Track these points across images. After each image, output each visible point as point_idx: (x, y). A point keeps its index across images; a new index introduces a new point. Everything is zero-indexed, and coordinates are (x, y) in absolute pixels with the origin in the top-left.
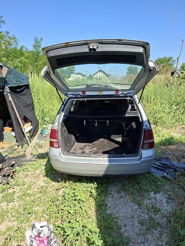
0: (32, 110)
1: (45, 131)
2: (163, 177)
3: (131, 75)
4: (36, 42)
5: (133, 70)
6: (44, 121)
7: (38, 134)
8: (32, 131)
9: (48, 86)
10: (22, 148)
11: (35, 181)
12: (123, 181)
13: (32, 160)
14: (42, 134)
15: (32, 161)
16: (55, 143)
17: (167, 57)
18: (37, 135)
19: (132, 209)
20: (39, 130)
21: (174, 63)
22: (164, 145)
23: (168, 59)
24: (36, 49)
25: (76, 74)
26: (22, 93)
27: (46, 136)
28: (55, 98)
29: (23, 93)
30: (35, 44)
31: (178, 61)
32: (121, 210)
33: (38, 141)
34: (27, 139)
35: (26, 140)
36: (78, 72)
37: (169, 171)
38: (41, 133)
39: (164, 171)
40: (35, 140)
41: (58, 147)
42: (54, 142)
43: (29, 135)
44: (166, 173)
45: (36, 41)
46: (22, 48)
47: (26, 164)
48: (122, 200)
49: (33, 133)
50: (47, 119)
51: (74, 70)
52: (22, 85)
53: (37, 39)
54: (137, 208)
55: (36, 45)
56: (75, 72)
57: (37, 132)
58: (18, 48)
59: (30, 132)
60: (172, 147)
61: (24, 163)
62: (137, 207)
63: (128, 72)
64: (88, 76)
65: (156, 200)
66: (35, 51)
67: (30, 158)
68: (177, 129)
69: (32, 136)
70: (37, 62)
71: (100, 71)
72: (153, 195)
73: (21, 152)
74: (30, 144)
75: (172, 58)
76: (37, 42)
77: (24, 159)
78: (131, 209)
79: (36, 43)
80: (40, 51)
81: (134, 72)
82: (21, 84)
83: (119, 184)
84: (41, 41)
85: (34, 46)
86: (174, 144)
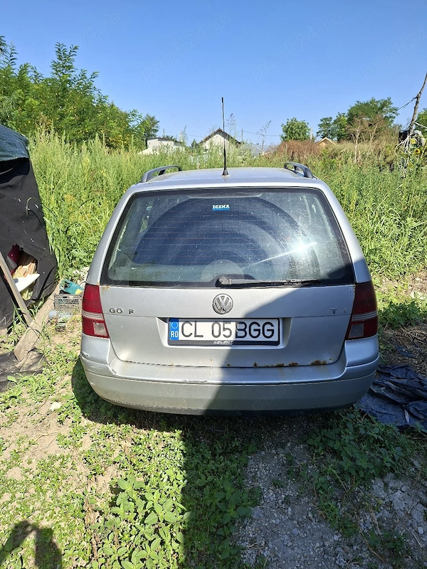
0: (38, 229)
1: (73, 284)
2: (404, 429)
3: (291, 142)
4: (60, 56)
5: (298, 130)
6: (71, 258)
7: (53, 293)
8: (39, 286)
9: (84, 164)
10: (9, 333)
11: (34, 438)
12: (289, 444)
13: (33, 369)
14: (66, 295)
15: (32, 372)
16: (96, 325)
17: (377, 100)
18: (52, 297)
19: (324, 545)
20: (60, 282)
21: (394, 115)
22: (391, 326)
23: (379, 105)
24: (61, 75)
25: (160, 139)
26: (7, 184)
27: (75, 301)
28: (104, 198)
29: (10, 183)
30: (57, 60)
31: (418, 105)
32: (290, 551)
33: (54, 313)
34: (23, 308)
35: (20, 311)
36: (166, 135)
37: (417, 408)
38: (62, 292)
39: (403, 409)
40: (48, 309)
41: (106, 335)
42: (94, 321)
43: (29, 298)
44: (409, 413)
45: (61, 53)
46: (24, 70)
47: (15, 381)
48: (289, 513)
49: (41, 291)
50: (79, 253)
51: (156, 131)
52: (12, 158)
53: (64, 47)
54: (338, 544)
55: (61, 62)
56: (159, 134)
57: (52, 287)
58: (15, 71)
59: (31, 287)
60: (415, 331)
61: (10, 378)
62: (336, 538)
63: (284, 136)
64: (189, 144)
65: (392, 511)
66: (58, 79)
67: (29, 361)
68: (418, 279)
69: (37, 300)
70: (63, 106)
71: (219, 132)
72: (382, 494)
73: (6, 346)
74: (32, 324)
75: (390, 103)
76: (62, 55)
77: (11, 367)
78: (318, 545)
79: (60, 59)
80: (69, 78)
81: (298, 137)
82: (8, 156)
83: (277, 454)
84: (72, 53)
85: (55, 66)
86: (417, 324)
